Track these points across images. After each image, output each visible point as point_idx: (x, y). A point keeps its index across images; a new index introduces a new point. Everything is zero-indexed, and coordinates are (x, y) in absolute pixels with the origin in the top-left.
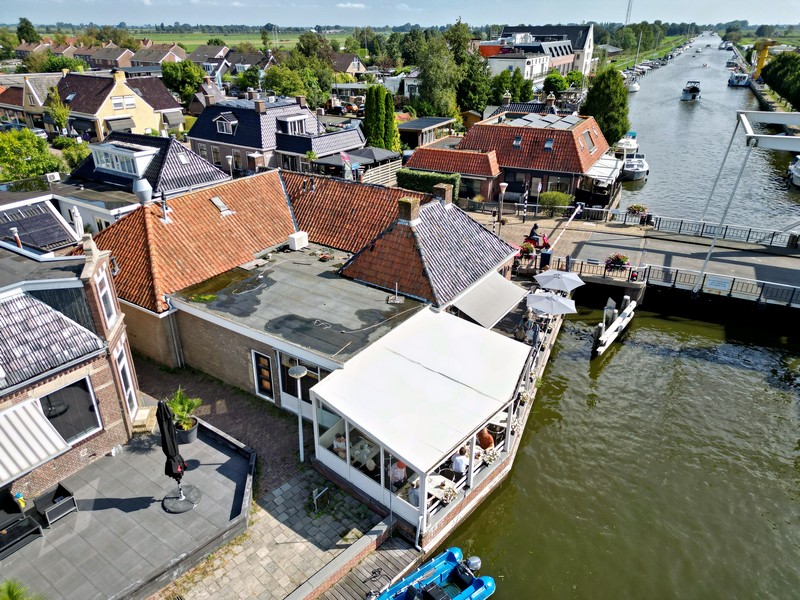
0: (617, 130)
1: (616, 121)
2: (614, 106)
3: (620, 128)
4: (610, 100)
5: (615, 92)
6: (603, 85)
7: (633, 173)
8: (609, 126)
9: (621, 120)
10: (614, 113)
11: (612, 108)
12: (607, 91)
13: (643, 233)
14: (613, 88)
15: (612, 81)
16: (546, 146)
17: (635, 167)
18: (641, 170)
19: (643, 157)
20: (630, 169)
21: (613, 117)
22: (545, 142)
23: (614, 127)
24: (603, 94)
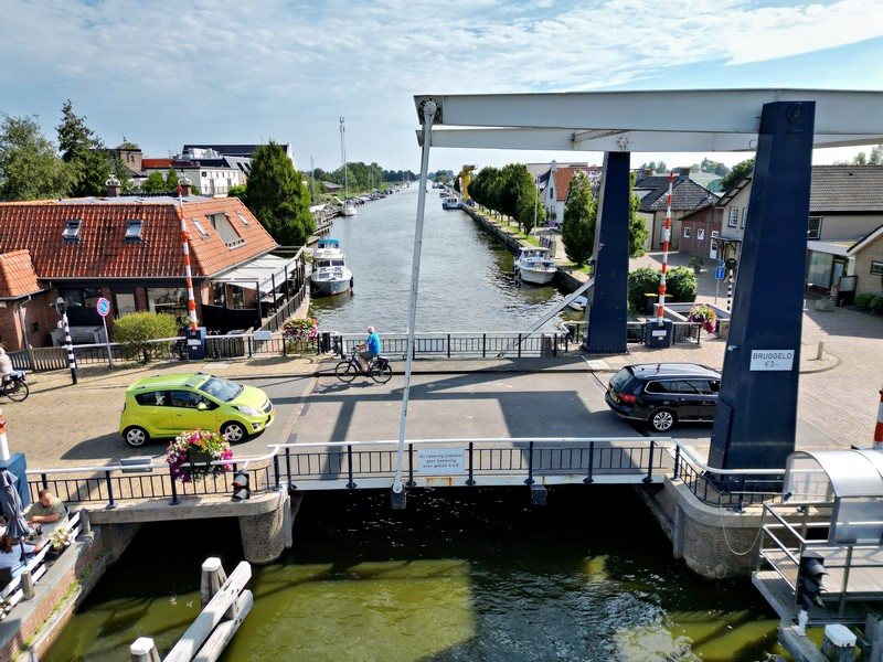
0: (296, 228)
1: (293, 215)
2: (284, 194)
3: (301, 226)
4: (276, 185)
5: (282, 175)
6: (262, 166)
7: (328, 283)
8: (283, 223)
9: (299, 215)
10: (285, 204)
11: (284, 196)
12: (269, 173)
13: (313, 369)
14: (277, 168)
15: (275, 161)
16: (129, 233)
17: (332, 276)
18: (338, 279)
19: (342, 263)
20: (323, 280)
21: (286, 209)
22: (125, 228)
23: (291, 223)
24: (265, 177)
